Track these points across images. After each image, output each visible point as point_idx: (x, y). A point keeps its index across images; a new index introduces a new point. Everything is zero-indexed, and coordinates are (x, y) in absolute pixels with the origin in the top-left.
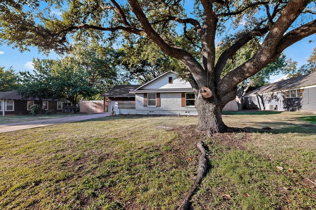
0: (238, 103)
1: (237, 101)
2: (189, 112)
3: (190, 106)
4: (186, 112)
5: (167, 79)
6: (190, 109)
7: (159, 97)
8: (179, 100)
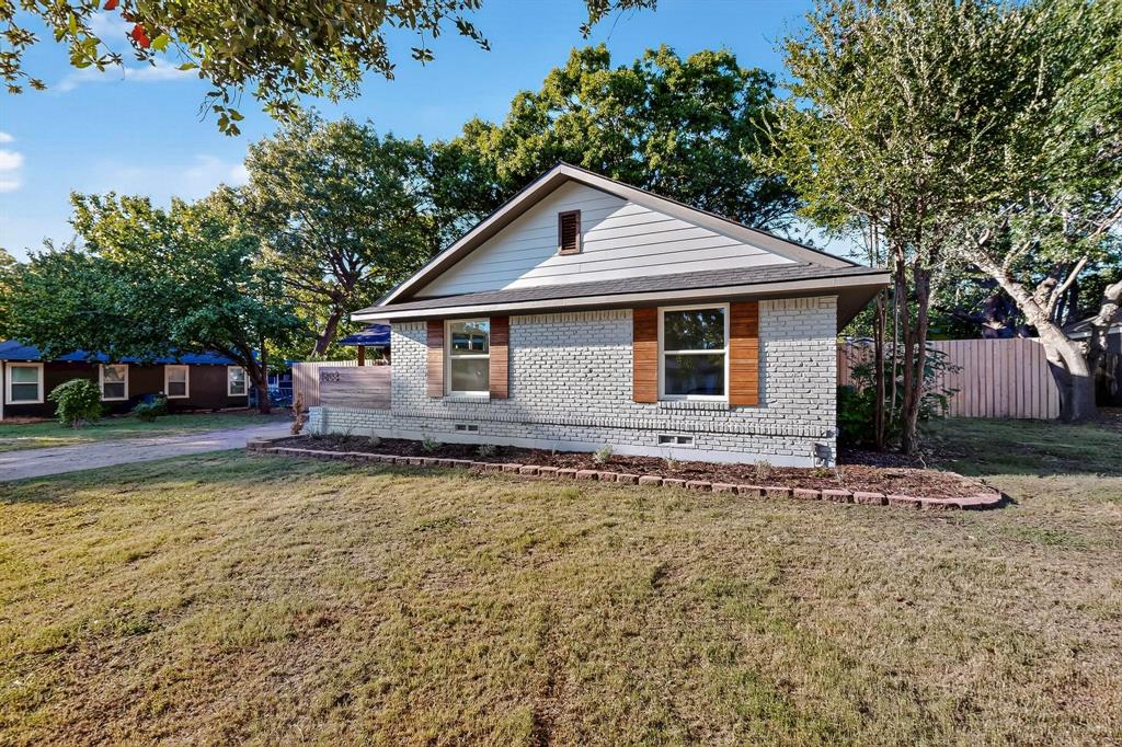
0: (1061, 374)
1: (1054, 359)
2: (681, 440)
3: (694, 399)
4: (663, 439)
5: (547, 224)
6: (691, 421)
7: (507, 342)
8: (618, 357)
